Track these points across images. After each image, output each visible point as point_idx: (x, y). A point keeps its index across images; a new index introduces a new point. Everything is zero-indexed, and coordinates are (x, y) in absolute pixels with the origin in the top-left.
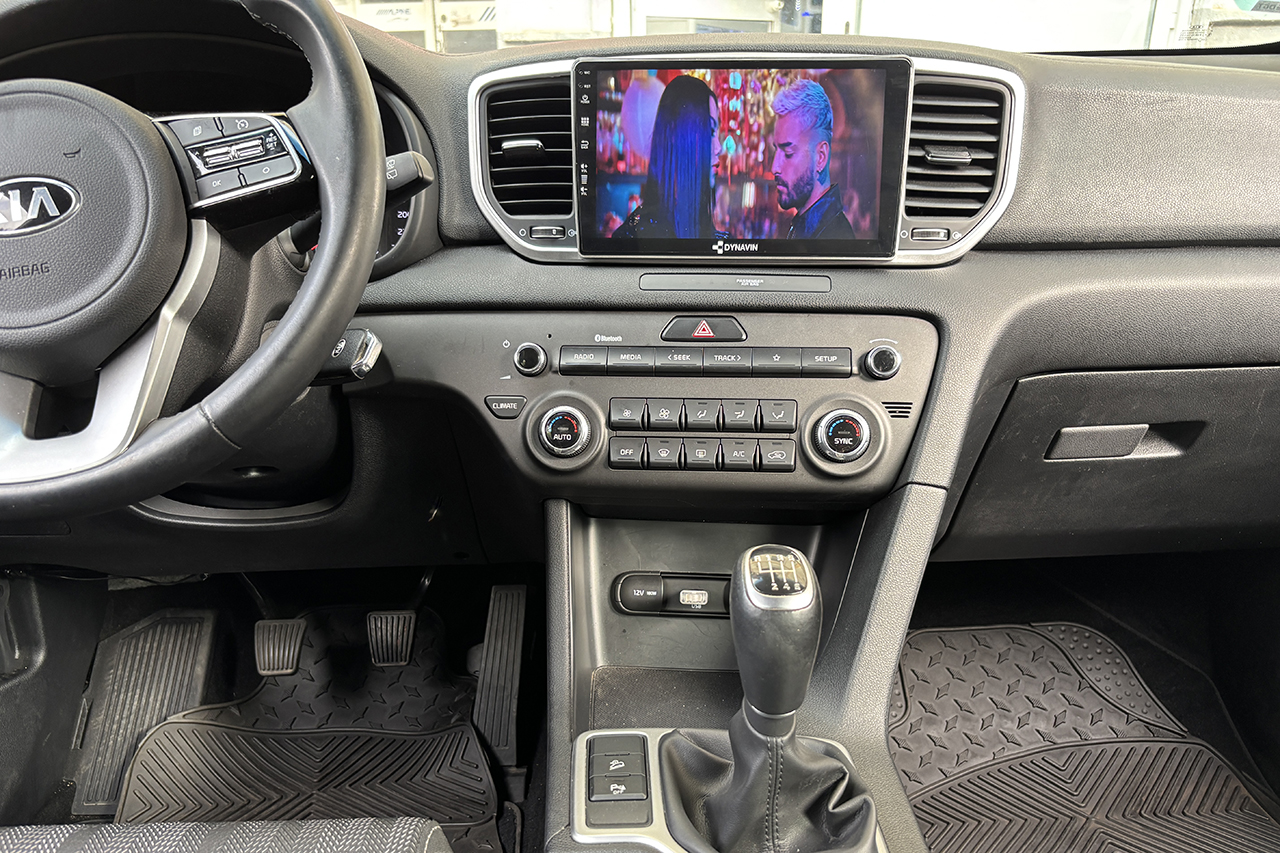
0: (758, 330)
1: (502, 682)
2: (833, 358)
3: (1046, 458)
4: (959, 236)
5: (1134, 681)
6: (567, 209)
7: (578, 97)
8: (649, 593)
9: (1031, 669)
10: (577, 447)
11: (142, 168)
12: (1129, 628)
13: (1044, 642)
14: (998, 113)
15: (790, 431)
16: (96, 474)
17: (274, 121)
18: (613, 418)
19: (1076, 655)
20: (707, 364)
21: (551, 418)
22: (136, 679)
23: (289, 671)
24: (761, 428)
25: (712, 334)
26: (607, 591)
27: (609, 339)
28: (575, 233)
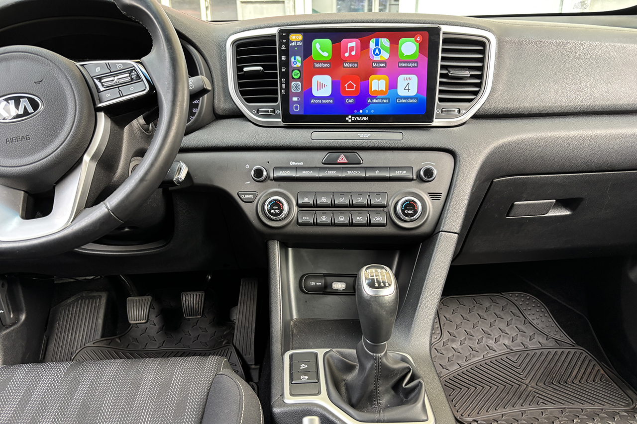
0: (367, 158)
1: (247, 325)
2: (405, 172)
3: (507, 216)
4: (464, 112)
5: (550, 320)
6: (275, 100)
7: (280, 46)
8: (317, 284)
9: (501, 315)
10: (282, 216)
11: (72, 89)
13: (508, 302)
14: (483, 52)
15: (384, 207)
17: (135, 64)
18: (299, 202)
19: (523, 308)
20: (344, 175)
21: (270, 202)
22: (69, 326)
23: (145, 321)
24: (371, 206)
25: (346, 161)
26: (298, 283)
27: (297, 164)
28: (279, 112)
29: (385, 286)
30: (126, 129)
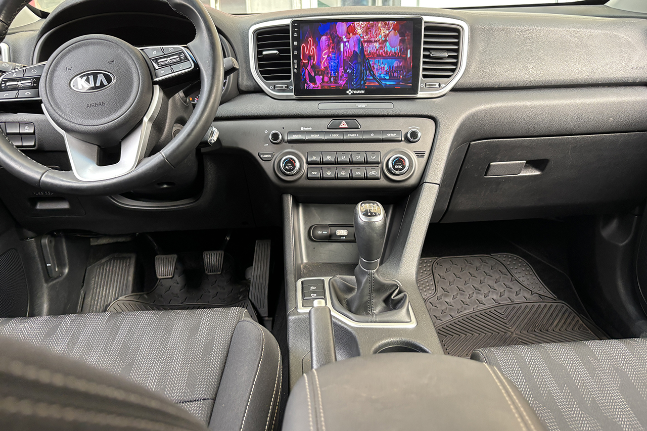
0: (364, 124)
1: (261, 280)
2: (395, 134)
3: (485, 176)
4: (444, 85)
5: (535, 277)
6: (289, 78)
7: (293, 34)
8: (324, 232)
9: (490, 273)
10: (295, 171)
11: (137, 67)
12: (534, 256)
13: (496, 262)
14: (458, 37)
15: (378, 163)
16: (126, 177)
17: (182, 48)
18: (309, 160)
19: (510, 267)
20: (345, 138)
21: (284, 161)
22: (104, 282)
23: (170, 276)
24: (367, 163)
25: (347, 126)
26: (307, 232)
27: (307, 129)
28: (292, 87)
29: (376, 215)
30: (171, 100)
